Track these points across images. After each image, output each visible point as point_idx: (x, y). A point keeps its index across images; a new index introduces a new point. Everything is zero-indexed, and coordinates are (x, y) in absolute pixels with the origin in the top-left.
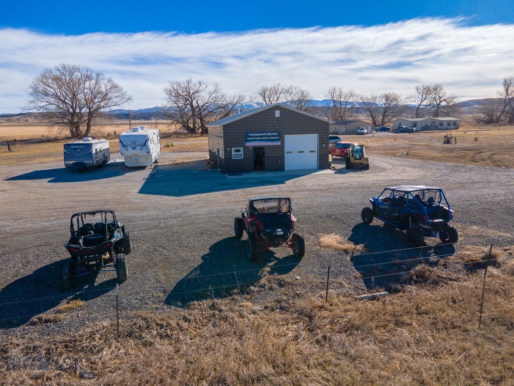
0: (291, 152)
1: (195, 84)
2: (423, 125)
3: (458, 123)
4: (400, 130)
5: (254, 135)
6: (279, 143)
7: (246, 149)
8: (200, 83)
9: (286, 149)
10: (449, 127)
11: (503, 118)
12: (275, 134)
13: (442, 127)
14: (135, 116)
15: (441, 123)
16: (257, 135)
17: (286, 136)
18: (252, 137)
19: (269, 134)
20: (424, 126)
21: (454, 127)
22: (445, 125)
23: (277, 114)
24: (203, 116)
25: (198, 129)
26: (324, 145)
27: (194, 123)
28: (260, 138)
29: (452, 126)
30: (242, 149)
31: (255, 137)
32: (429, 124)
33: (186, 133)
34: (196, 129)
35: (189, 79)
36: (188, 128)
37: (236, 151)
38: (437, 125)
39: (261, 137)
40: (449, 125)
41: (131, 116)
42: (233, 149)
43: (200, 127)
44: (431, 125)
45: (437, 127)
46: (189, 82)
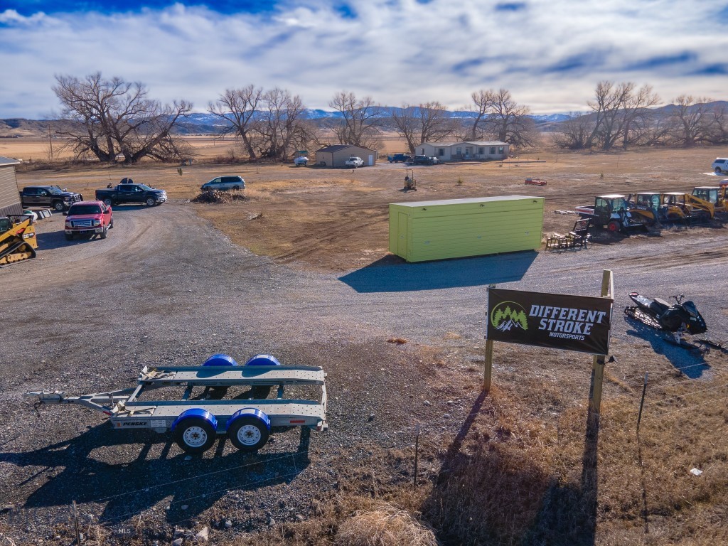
2: (454, 153)
3: (505, 150)
11: (595, 140)
13: (482, 156)
15: (481, 150)
20: (456, 153)
21: (500, 156)
24: (121, 135)
29: (497, 155)
32: (463, 151)
38: (474, 152)
40: (493, 151)
43: (121, 152)
44: (467, 153)
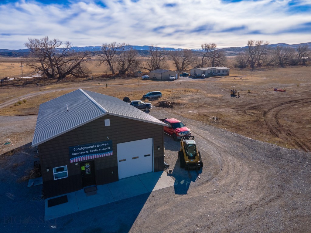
0: (125, 160)
1: (51, 42)
3: (228, 71)
4: (195, 77)
5: (80, 149)
6: (111, 153)
7: (71, 166)
8: (55, 40)
9: (119, 158)
10: (224, 73)
12: (105, 145)
13: (220, 74)
14: (16, 54)
15: (219, 71)
16: (83, 148)
17: (118, 145)
18: (78, 151)
19: (98, 146)
20: (210, 73)
21: (226, 74)
22: (221, 73)
23: (107, 123)
24: (59, 65)
25: (56, 75)
26: (159, 149)
27: (53, 70)
28: (88, 152)
30: (66, 167)
31: (82, 151)
32: (213, 72)
33: (46, 78)
34: (55, 75)
35: (46, 37)
36: (48, 74)
37: (58, 170)
39: (89, 150)
40: (223, 72)
41: (13, 54)
42: (54, 169)
43: (58, 73)
45: (217, 73)
46: (46, 39)
